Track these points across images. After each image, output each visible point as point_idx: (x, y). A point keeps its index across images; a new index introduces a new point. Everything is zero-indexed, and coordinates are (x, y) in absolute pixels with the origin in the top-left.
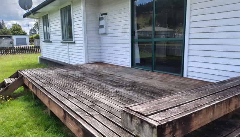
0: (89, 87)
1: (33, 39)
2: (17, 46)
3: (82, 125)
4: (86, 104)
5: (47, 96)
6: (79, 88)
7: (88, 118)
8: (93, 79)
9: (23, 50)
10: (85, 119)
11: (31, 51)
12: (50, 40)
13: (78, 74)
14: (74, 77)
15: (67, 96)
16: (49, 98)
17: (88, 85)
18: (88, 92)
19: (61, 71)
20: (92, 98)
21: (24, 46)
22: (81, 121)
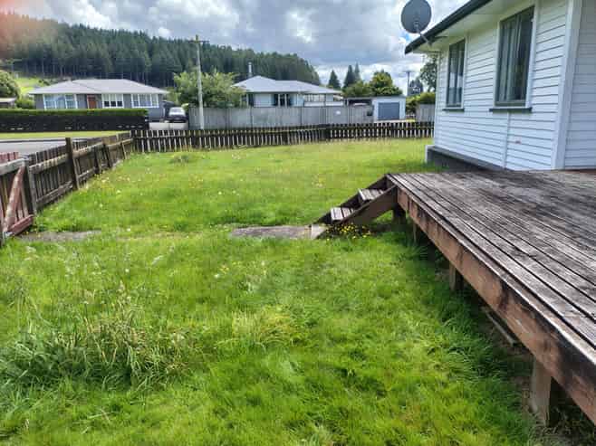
0: (573, 237)
1: (415, 105)
2: (382, 122)
3: (559, 332)
4: (567, 280)
5: (456, 240)
6: (542, 235)
7: (580, 321)
8: (584, 214)
9: (392, 131)
10: (569, 321)
11: (409, 133)
12: (460, 106)
13: (535, 195)
14: (524, 204)
15: (508, 248)
16: (462, 245)
17: (570, 229)
18: (570, 250)
19: (487, 183)
20: (585, 268)
21: (394, 122)
22: (556, 322)
